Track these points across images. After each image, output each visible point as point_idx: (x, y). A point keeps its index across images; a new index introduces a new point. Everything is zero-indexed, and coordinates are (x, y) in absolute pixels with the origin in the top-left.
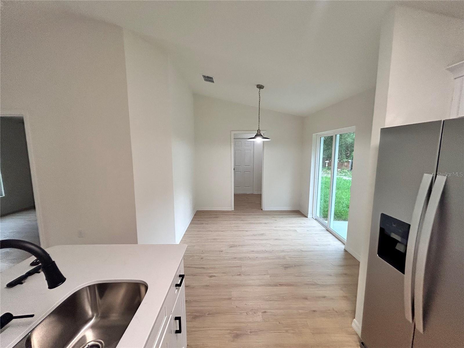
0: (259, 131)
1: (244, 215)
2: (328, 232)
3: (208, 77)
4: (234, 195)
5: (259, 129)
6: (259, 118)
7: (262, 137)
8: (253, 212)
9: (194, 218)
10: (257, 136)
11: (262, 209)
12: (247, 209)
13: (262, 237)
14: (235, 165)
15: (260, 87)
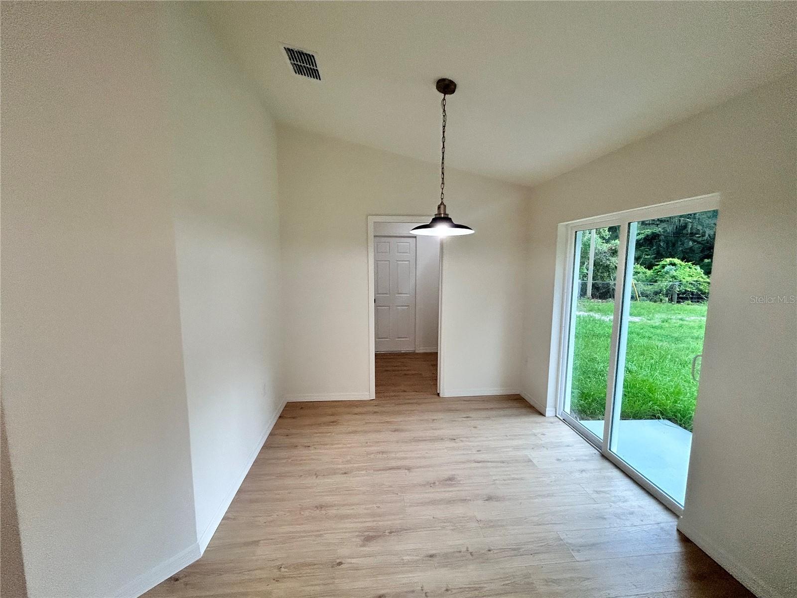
0: (442, 206)
1: (399, 413)
2: (607, 464)
3: (301, 53)
4: (376, 355)
5: (442, 203)
6: (443, 173)
7: (451, 224)
8: (419, 404)
9: (277, 426)
10: (437, 219)
11: (438, 394)
12: (406, 393)
13: (451, 489)
14: (377, 292)
15: (446, 86)
